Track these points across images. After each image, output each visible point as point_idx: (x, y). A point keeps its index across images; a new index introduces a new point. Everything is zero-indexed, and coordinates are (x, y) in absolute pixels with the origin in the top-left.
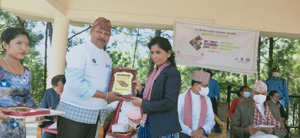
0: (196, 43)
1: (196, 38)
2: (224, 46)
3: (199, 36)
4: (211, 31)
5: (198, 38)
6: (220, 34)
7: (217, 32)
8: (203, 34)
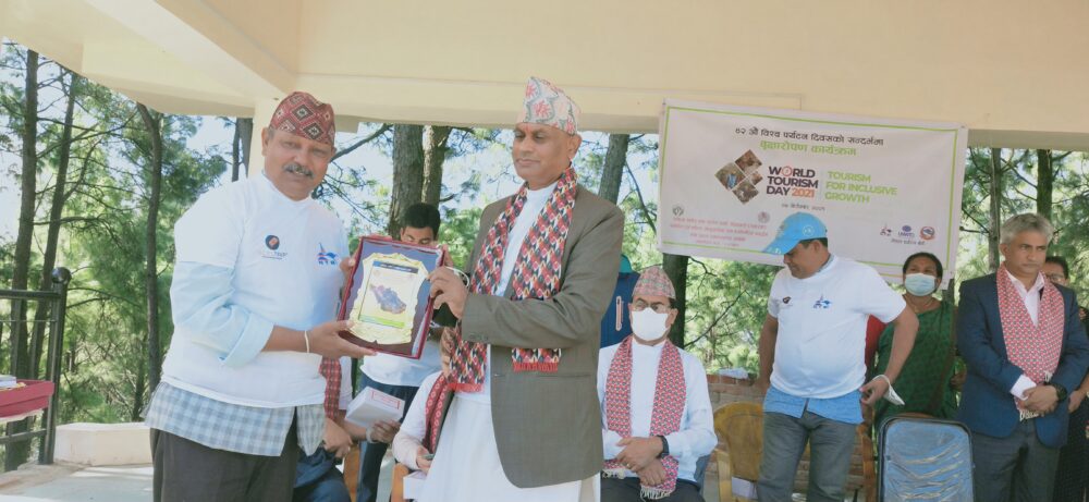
0: (740, 177)
1: (737, 162)
2: (840, 186)
3: (750, 153)
4: (793, 135)
5: (748, 161)
6: (826, 143)
7: (815, 136)
8: (764, 145)
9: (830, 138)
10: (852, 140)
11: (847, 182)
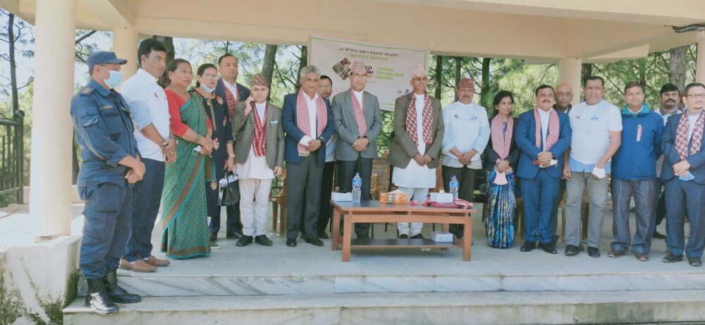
0: (342, 69)
1: (341, 62)
2: (382, 73)
3: (346, 59)
4: (363, 52)
5: (345, 62)
6: (376, 55)
7: (371, 52)
8: (352, 56)
9: (377, 54)
10: (386, 54)
11: (385, 71)
